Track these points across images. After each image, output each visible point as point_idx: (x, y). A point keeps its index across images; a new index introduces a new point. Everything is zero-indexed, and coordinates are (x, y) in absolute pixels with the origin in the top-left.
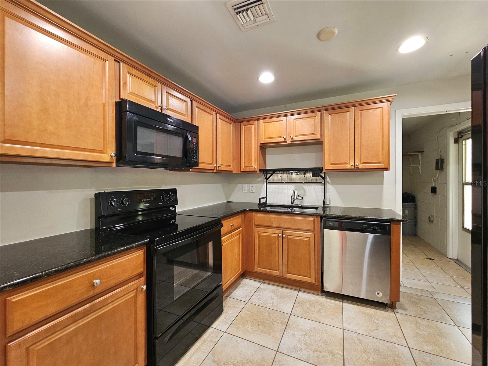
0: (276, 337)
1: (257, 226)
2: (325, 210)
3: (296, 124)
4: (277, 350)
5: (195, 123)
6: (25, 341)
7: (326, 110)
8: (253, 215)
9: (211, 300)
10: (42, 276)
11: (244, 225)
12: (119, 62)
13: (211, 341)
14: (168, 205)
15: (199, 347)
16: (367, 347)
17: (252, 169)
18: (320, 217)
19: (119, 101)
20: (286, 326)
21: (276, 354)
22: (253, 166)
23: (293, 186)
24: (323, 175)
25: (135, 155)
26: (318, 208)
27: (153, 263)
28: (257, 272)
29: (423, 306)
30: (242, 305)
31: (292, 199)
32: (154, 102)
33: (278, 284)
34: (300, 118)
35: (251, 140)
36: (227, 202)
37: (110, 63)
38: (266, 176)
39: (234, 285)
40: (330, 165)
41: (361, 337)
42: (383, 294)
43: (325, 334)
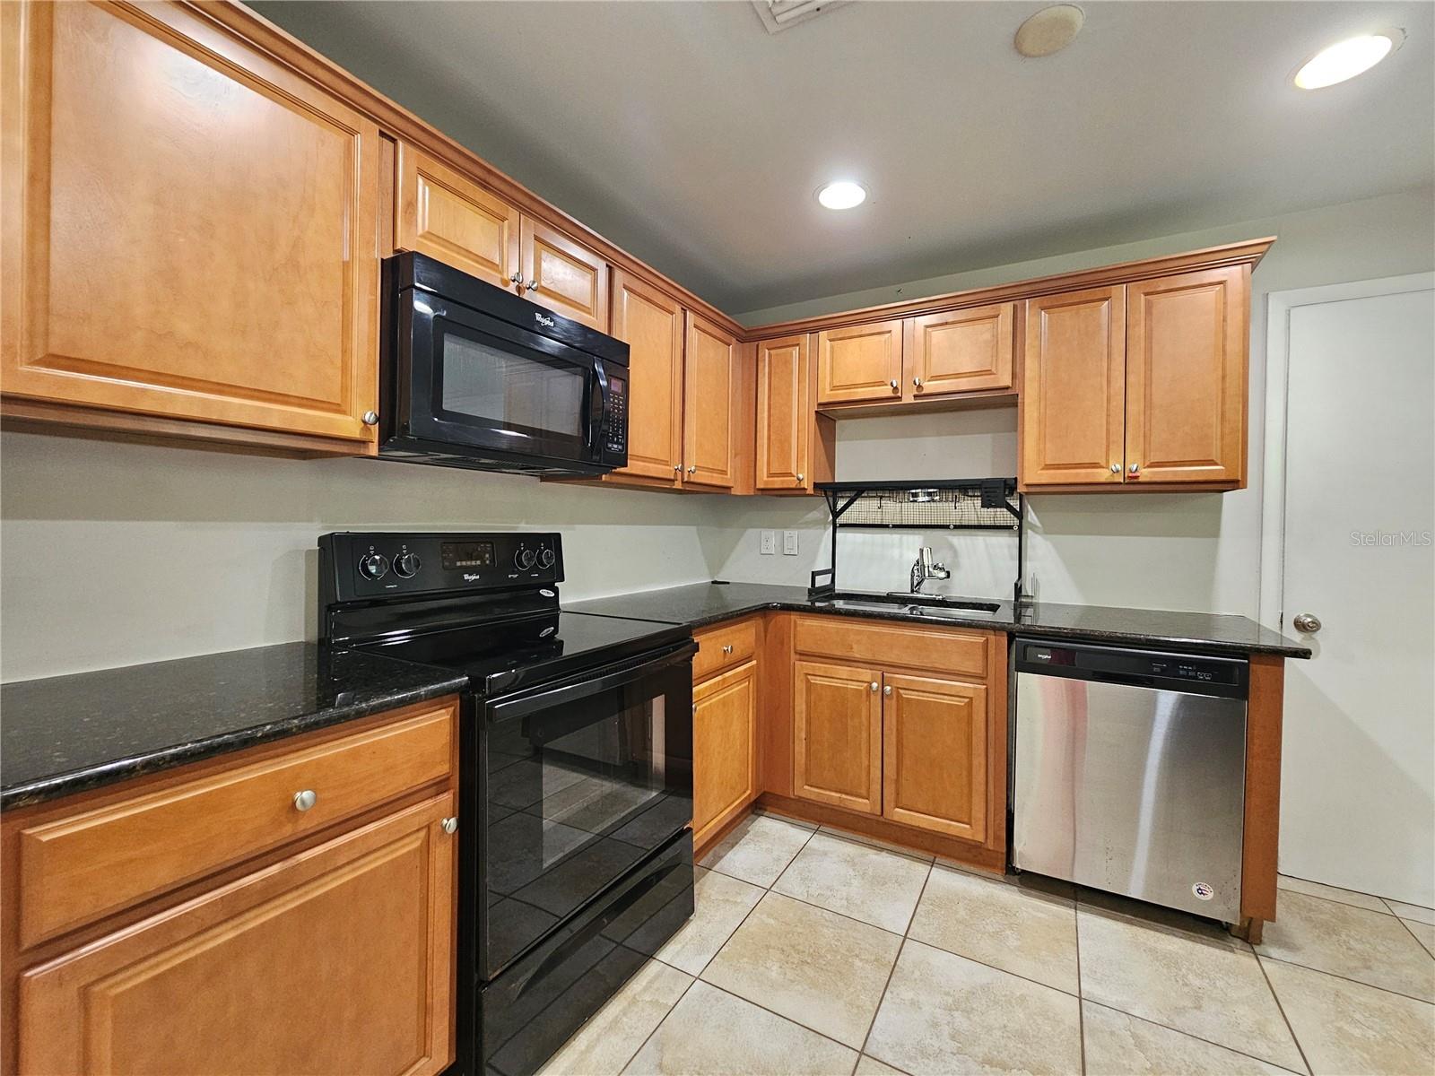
0: (858, 1007)
1: (805, 655)
2: (1020, 613)
3: (934, 341)
4: (862, 1050)
5: (621, 335)
6: (75, 966)
7: (1031, 295)
8: (792, 623)
9: (659, 875)
10: (134, 767)
11: (762, 654)
12: (394, 141)
13: (655, 1003)
14: (533, 582)
15: (617, 1017)
16: (1163, 1064)
17: (791, 482)
18: (1005, 634)
19: (392, 256)
20: (892, 973)
21: (858, 1061)
22: (794, 472)
23: (917, 537)
24: (1015, 504)
25: (436, 419)
26: (999, 606)
27: (481, 749)
28: (800, 800)
29: (1356, 940)
30: (750, 897)
31: (915, 578)
32: (498, 266)
33: (865, 839)
34: (947, 323)
35: (789, 394)
36: (713, 582)
37: (367, 140)
38: (835, 505)
39: (729, 833)
40: (1043, 469)
41: (1144, 1031)
42: (1219, 892)
43: (1020, 1010)
